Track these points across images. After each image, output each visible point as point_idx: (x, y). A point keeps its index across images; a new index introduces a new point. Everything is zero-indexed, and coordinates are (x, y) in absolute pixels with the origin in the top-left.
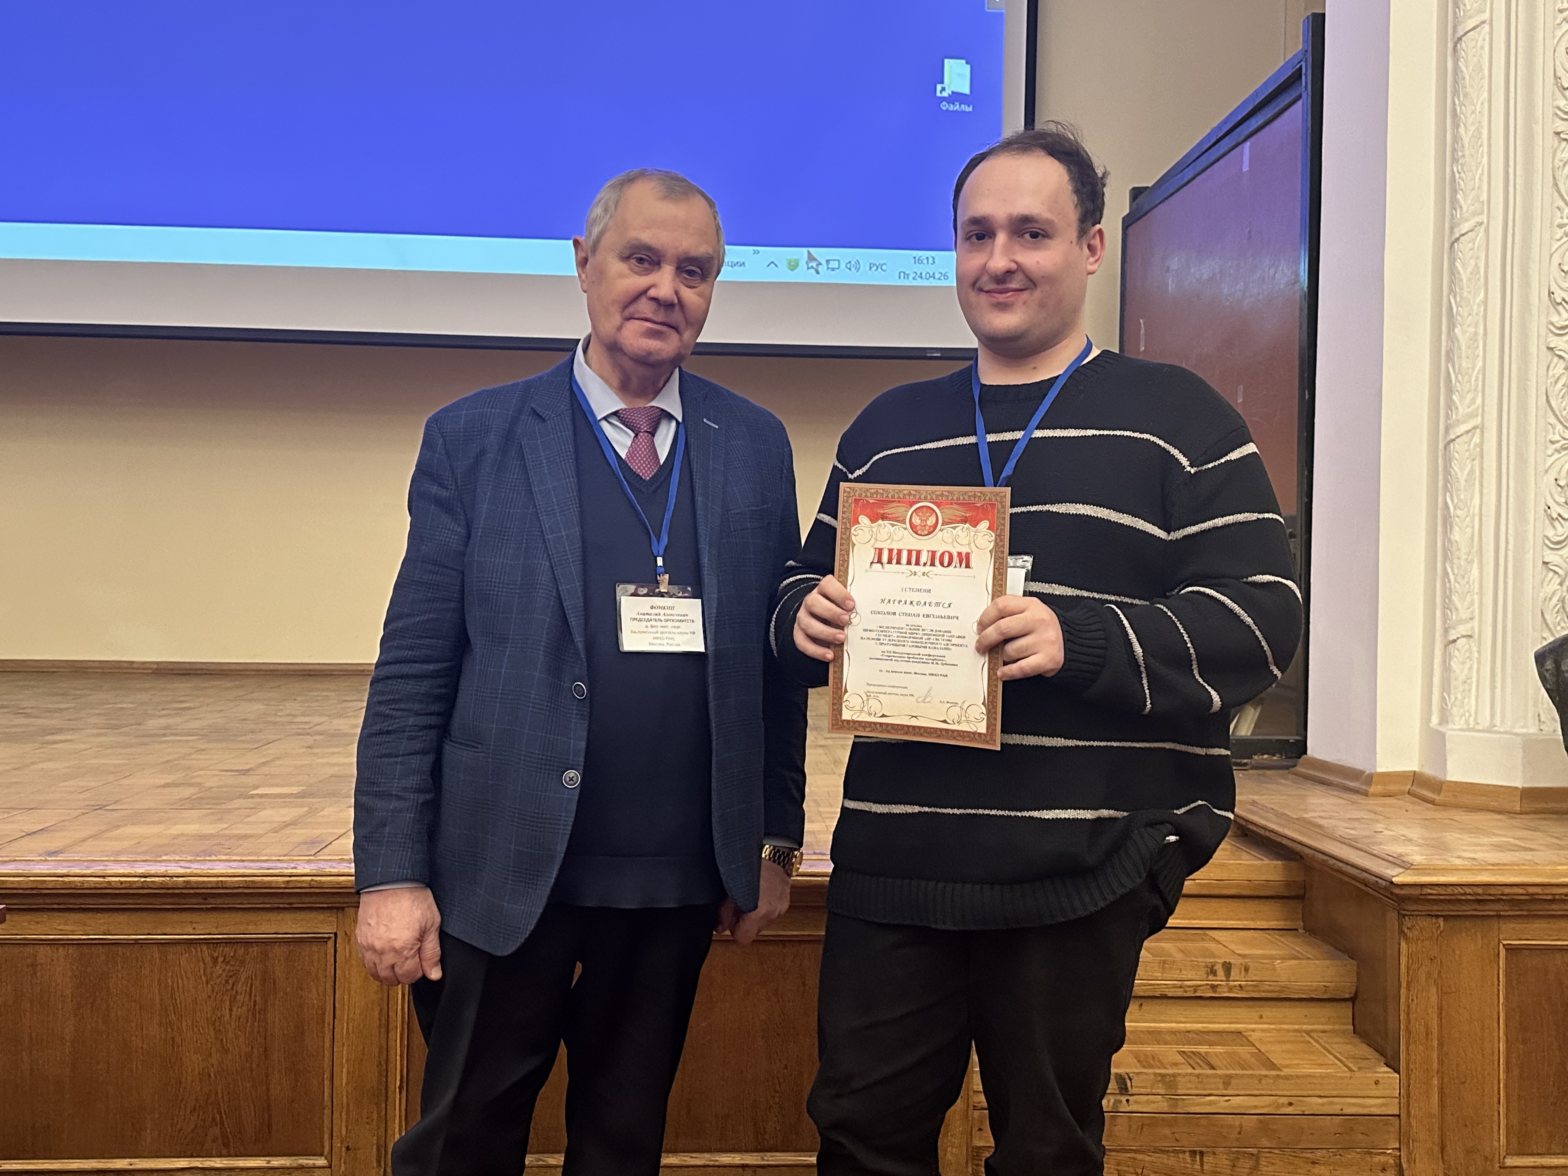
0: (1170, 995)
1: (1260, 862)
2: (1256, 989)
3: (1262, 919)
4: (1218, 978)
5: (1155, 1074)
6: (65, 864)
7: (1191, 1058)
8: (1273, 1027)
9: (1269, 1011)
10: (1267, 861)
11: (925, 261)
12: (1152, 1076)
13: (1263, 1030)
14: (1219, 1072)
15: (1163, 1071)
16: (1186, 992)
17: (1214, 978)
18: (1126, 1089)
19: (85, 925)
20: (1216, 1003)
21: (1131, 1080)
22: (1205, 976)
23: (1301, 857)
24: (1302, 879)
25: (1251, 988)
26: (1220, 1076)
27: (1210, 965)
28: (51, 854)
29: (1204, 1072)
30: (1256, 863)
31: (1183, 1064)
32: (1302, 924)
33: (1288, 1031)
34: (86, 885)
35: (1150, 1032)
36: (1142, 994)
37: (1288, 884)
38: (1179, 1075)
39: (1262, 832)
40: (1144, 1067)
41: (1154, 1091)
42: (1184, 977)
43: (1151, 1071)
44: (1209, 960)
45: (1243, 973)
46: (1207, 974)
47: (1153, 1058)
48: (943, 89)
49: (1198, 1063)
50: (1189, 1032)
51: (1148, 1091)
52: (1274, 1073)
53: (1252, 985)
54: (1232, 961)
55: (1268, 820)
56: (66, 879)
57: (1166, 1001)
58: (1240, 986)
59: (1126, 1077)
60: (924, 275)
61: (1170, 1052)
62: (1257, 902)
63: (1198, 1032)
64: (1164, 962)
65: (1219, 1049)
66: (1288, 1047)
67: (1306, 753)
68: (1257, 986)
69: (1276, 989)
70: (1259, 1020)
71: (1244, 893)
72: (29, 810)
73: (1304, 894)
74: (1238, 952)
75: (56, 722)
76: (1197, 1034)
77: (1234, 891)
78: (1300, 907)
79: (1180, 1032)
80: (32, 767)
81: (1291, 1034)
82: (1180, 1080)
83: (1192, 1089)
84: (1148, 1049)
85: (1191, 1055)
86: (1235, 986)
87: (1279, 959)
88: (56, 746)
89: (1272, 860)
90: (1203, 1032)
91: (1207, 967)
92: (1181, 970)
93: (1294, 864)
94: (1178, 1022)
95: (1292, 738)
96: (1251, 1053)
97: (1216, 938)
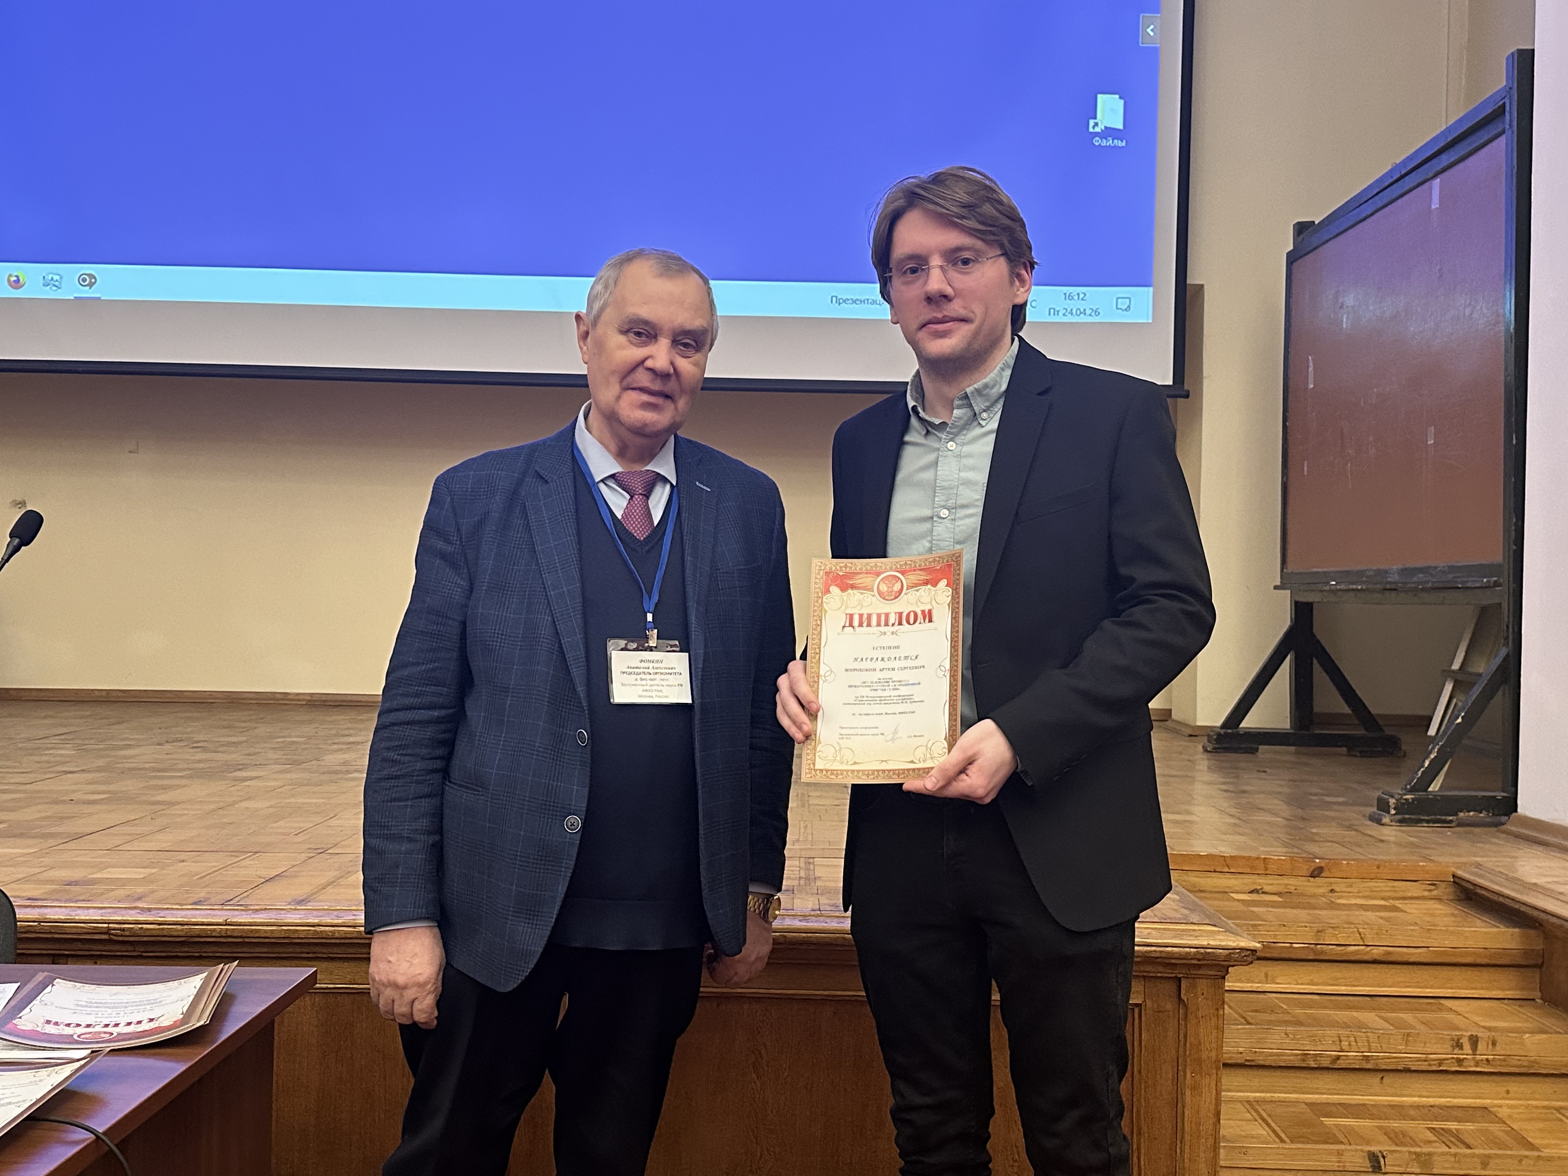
0: (1413, 1068)
1: (1496, 930)
2: (1504, 1063)
3: (1498, 989)
4: (1465, 1052)
5: (1410, 1152)
6: (315, 913)
7: (1443, 1135)
8: (1521, 1102)
9: (1516, 1086)
10: (1503, 929)
11: (1076, 297)
12: (1407, 1155)
13: (1510, 1107)
14: (1477, 1151)
15: (1418, 1150)
16: (1430, 1065)
17: (1460, 1052)
18: (1380, 1168)
19: (331, 974)
20: (1461, 1077)
21: (1384, 1157)
22: (1450, 1050)
23: (1541, 925)
24: (1540, 947)
25: (1499, 1063)
26: (1478, 1156)
27: (1456, 1038)
28: (300, 902)
29: (1459, 1151)
30: (1492, 930)
31: (1435, 1142)
32: (1539, 994)
33: (1537, 1107)
34: (337, 935)
35: (1392, 1107)
36: (1384, 1067)
37: (1526, 953)
38: (1435, 1153)
39: (1496, 898)
40: (1397, 1145)
41: (1408, 1170)
42: (1429, 1050)
43: (1405, 1149)
44: (1454, 1033)
45: (1490, 1046)
46: (1452, 1046)
47: (1404, 1136)
48: (1096, 124)
49: (1452, 1142)
50: (1432, 1106)
51: (1402, 1170)
52: (1536, 1154)
53: (1499, 1060)
54: (1479, 1034)
55: (1501, 886)
56: (317, 929)
57: (1408, 1075)
58: (1487, 1060)
59: (1380, 1155)
60: (1074, 312)
61: (1418, 1128)
62: (1492, 970)
63: (1441, 1107)
64: (1408, 1035)
65: (1470, 1126)
66: (1541, 1125)
67: (1516, 811)
68: (1504, 1060)
69: (1525, 1064)
70: (1506, 1096)
71: (1480, 961)
72: (257, 852)
73: (1543, 963)
74: (1482, 1024)
75: (235, 757)
76: (1441, 1109)
77: (1469, 960)
78: (1538, 977)
79: (1423, 1107)
80: (236, 806)
81: (1540, 1111)
82: (1434, 1158)
83: (1447, 1168)
84: (1395, 1124)
85: (1442, 1132)
86: (1482, 1060)
87: (1528, 1033)
88: (247, 783)
89: (1508, 927)
90: (1448, 1107)
91: (1453, 1040)
92: (1425, 1043)
93: (1532, 932)
94: (1420, 1096)
95: (1500, 795)
96: (1504, 1131)
97: (1453, 1008)
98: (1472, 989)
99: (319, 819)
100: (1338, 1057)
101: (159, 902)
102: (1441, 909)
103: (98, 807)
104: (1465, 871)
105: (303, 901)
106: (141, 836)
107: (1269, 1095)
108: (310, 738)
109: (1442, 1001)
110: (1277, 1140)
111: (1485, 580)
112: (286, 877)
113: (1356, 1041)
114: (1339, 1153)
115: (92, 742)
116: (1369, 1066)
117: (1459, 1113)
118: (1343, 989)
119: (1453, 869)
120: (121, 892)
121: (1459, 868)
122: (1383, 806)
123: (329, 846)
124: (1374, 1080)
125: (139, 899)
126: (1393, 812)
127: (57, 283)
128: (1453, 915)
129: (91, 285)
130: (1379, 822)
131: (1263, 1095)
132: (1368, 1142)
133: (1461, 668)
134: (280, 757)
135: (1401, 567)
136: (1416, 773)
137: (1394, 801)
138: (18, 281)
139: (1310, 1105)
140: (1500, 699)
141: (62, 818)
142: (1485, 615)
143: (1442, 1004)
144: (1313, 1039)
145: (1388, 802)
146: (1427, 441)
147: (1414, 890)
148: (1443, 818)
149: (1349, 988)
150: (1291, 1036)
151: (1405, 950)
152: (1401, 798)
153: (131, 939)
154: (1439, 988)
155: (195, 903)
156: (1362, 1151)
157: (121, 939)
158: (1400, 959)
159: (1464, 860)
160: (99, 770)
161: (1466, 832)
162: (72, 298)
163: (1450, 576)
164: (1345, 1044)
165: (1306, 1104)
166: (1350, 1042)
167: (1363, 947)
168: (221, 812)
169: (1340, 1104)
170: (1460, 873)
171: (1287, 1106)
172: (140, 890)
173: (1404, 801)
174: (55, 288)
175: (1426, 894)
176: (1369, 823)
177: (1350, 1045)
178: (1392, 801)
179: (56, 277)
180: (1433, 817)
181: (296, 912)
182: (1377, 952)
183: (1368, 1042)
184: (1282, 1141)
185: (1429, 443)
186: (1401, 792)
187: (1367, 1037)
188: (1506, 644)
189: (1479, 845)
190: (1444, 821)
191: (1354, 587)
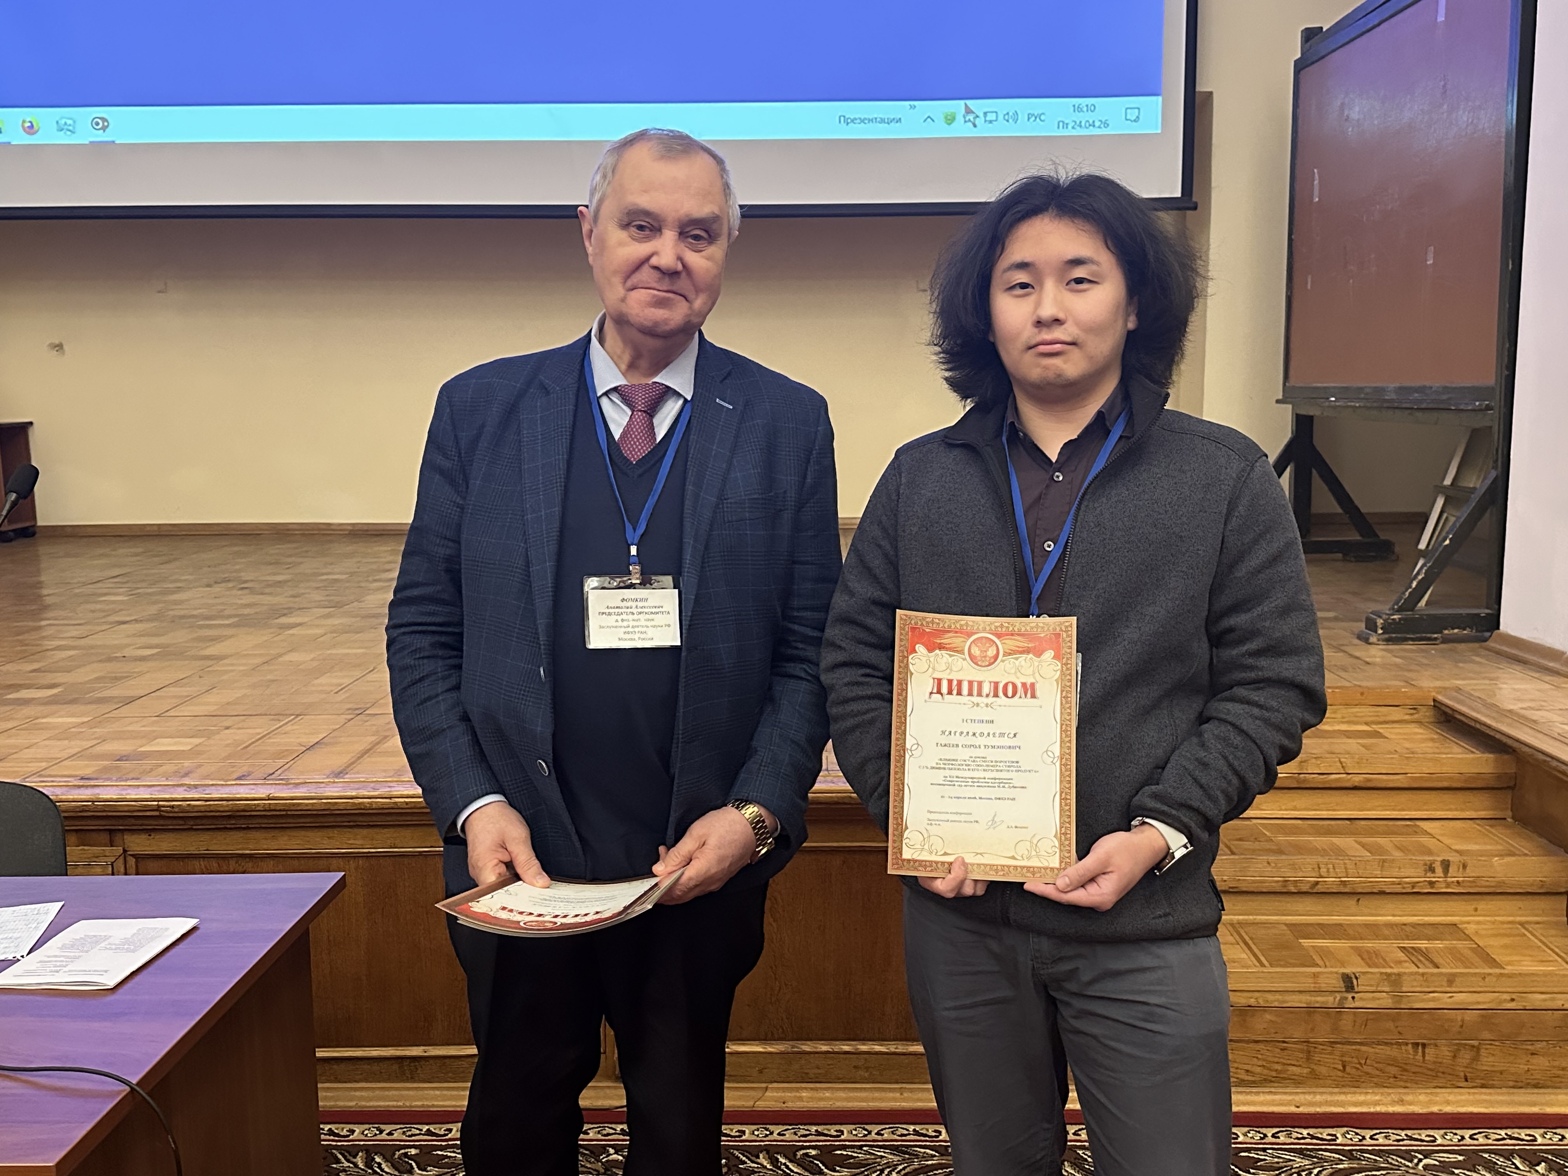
0: (1388, 891)
1: (1472, 756)
2: (1473, 884)
3: (1472, 810)
4: (1437, 875)
5: (1381, 973)
6: (352, 785)
7: (1413, 954)
8: (1488, 918)
9: (1483, 905)
10: (1478, 755)
11: (1084, 109)
12: (1378, 975)
13: (1478, 923)
14: (1442, 970)
15: (1389, 970)
16: (1404, 888)
17: (1432, 875)
18: (1352, 987)
19: (372, 840)
20: (1432, 897)
21: (1357, 978)
22: (1423, 873)
23: (1514, 752)
24: (1513, 772)
25: (1469, 884)
26: (1443, 974)
27: (1428, 863)
28: (339, 774)
29: (1428, 970)
30: (1467, 756)
31: (1405, 961)
32: (1510, 813)
33: (1503, 923)
34: (374, 806)
35: (1367, 925)
36: (1360, 890)
37: (1499, 777)
38: (1405, 973)
39: (1472, 724)
40: (1370, 966)
41: (1379, 989)
42: (1403, 875)
43: (1376, 970)
44: (1428, 858)
45: (1461, 869)
46: (1425, 871)
47: (1376, 955)
49: (1420, 961)
50: (1405, 925)
51: (1374, 989)
52: (1498, 971)
53: (1469, 881)
54: (1450, 858)
55: (1478, 713)
57: (1383, 896)
58: (1458, 882)
59: (1353, 976)
60: (1083, 124)
61: (1390, 947)
62: (1467, 793)
63: (1414, 925)
64: (1384, 861)
65: (1438, 944)
66: (1506, 941)
67: (1498, 628)
68: (1474, 882)
69: (1492, 884)
70: (1474, 913)
71: (1455, 785)
72: (298, 715)
73: (1515, 785)
74: (1454, 847)
75: (280, 599)
76: (1413, 927)
77: (1445, 784)
78: (1510, 797)
79: (1396, 925)
80: (280, 659)
81: (1506, 926)
82: (1405, 977)
83: (1416, 986)
84: (1368, 944)
85: (1411, 950)
86: (1453, 882)
87: (1496, 856)
88: (291, 632)
89: (1483, 753)
90: (1419, 924)
91: (1425, 864)
92: (1400, 868)
93: (1506, 757)
94: (1394, 915)
95: (1484, 612)
96: (1471, 949)
97: (1428, 830)
98: (1447, 810)
99: (358, 673)
100: (1317, 883)
101: (207, 777)
102: (1421, 734)
103: (150, 664)
104: (1445, 696)
105: (341, 772)
106: (188, 700)
107: (1251, 917)
108: (352, 574)
109: (1418, 823)
110: (1258, 964)
111: (1477, 403)
112: (326, 744)
113: (1334, 868)
114: (1315, 975)
115: (144, 585)
116: (1346, 890)
117: (1429, 931)
118: (1324, 814)
119: (1434, 694)
120: (169, 768)
121: (1439, 693)
122: (1371, 625)
123: (368, 706)
124: (1351, 902)
125: (186, 775)
126: (1380, 631)
127: (71, 128)
128: (1432, 740)
129: (104, 128)
130: (1366, 641)
131: (1246, 917)
132: (1343, 965)
133: (1452, 484)
134: (323, 599)
135: (1398, 385)
136: (1404, 593)
137: (1382, 621)
138: (32, 126)
139: (1289, 925)
140: (1488, 519)
141: (116, 679)
142: (1476, 436)
143: (1418, 826)
144: (1293, 867)
145: (1376, 623)
146: (1426, 260)
147: (1396, 714)
148: (1429, 635)
149: (1330, 813)
150: (1273, 865)
151: (1384, 777)
152: (1389, 619)
153: (181, 815)
154: (1416, 810)
155: (239, 778)
156: (1336, 973)
157: (171, 815)
158: (1379, 785)
159: (1447, 684)
160: (150, 619)
161: (1451, 650)
162: (87, 142)
163: (1445, 397)
164: (1323, 871)
165: (1286, 925)
166: (1328, 869)
167: (1344, 775)
168: (266, 667)
169: (1319, 924)
170: (1440, 698)
171: (1269, 928)
172: (187, 764)
173: (1390, 621)
174: (69, 133)
175: (1407, 717)
176: (1357, 641)
177: (1328, 871)
178: (1380, 622)
179: (69, 122)
180: (1418, 635)
181: (335, 785)
182: (1357, 780)
183: (1346, 868)
184: (1262, 965)
185: (1428, 263)
186: (1388, 612)
187: (1345, 864)
188: (1495, 468)
189: (1461, 665)
190: (1429, 639)
191: (1352, 404)
